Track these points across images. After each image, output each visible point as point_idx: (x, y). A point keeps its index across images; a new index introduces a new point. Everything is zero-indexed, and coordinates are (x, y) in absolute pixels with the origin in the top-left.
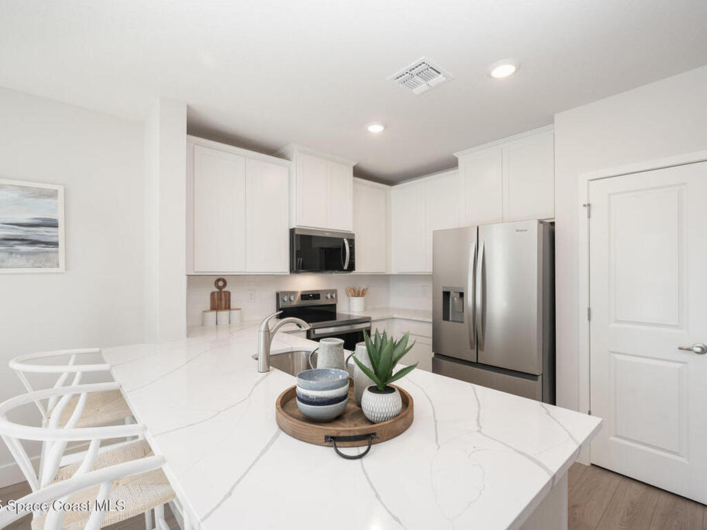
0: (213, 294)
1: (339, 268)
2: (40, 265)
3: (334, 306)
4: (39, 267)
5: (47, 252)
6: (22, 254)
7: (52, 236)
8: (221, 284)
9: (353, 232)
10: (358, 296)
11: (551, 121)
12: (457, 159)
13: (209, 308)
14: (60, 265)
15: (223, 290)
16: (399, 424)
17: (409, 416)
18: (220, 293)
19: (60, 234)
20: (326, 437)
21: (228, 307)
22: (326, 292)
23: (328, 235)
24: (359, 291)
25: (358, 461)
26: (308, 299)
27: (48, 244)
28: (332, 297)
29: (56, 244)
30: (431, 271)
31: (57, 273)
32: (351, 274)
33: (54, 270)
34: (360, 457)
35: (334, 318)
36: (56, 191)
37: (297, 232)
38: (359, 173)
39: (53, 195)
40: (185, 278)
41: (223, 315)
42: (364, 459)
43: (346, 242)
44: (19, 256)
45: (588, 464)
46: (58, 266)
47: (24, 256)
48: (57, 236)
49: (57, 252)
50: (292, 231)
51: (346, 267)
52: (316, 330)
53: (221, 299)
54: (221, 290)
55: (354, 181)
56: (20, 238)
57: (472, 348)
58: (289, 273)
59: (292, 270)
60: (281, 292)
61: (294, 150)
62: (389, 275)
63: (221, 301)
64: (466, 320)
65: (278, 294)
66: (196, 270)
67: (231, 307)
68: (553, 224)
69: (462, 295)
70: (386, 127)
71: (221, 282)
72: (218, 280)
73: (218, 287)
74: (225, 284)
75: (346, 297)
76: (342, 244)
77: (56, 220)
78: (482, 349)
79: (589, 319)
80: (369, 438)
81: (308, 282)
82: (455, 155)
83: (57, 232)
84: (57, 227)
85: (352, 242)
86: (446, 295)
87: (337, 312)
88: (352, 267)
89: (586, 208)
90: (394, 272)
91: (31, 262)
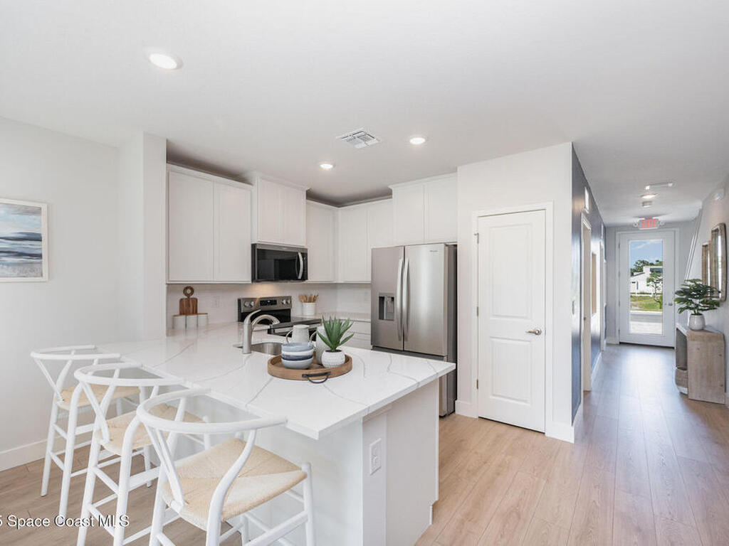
0: (181, 300)
1: (295, 278)
2: (24, 275)
3: (289, 310)
4: (24, 277)
5: (32, 263)
6: (8, 265)
7: (37, 249)
8: (189, 291)
9: (305, 247)
10: (310, 302)
11: (455, 170)
12: (391, 190)
13: (178, 313)
14: (44, 275)
15: (192, 297)
16: (344, 369)
17: (349, 366)
18: (188, 299)
19: (43, 247)
20: (303, 375)
21: (195, 312)
22: (283, 298)
23: (284, 249)
24: (310, 298)
25: (321, 384)
26: (266, 305)
27: (32, 256)
28: (287, 302)
29: (40, 256)
30: (370, 280)
31: (40, 282)
32: (305, 282)
33: (38, 279)
34: (322, 382)
35: (290, 321)
36: (40, 209)
37: (258, 247)
38: (311, 196)
39: (37, 212)
40: (165, 286)
41: (192, 318)
42: (325, 383)
43: (300, 255)
44: (5, 267)
45: (476, 417)
46: (42, 275)
47: (10, 268)
48: (41, 249)
49: (41, 263)
50: (254, 246)
51: (300, 277)
52: (276, 330)
53: (189, 305)
54: (189, 297)
55: (307, 203)
56: (6, 250)
57: (400, 340)
58: (251, 282)
59: (253, 279)
60: (243, 299)
61: (256, 177)
62: (336, 284)
63: (188, 306)
64: (395, 318)
65: (239, 301)
66: (170, 279)
67: (198, 312)
68: (456, 246)
69: (393, 299)
70: (334, 166)
71: (189, 289)
72: (187, 288)
73: (186, 294)
74: (192, 292)
75: (299, 303)
76: (297, 258)
77: (40, 235)
78: (407, 340)
79: (478, 315)
80: (327, 375)
81: (266, 290)
82: (390, 187)
83: (41, 245)
84: (41, 240)
85: (305, 255)
86: (382, 299)
87: (292, 315)
88: (305, 277)
89: (476, 236)
90: (340, 281)
91: (17, 272)
